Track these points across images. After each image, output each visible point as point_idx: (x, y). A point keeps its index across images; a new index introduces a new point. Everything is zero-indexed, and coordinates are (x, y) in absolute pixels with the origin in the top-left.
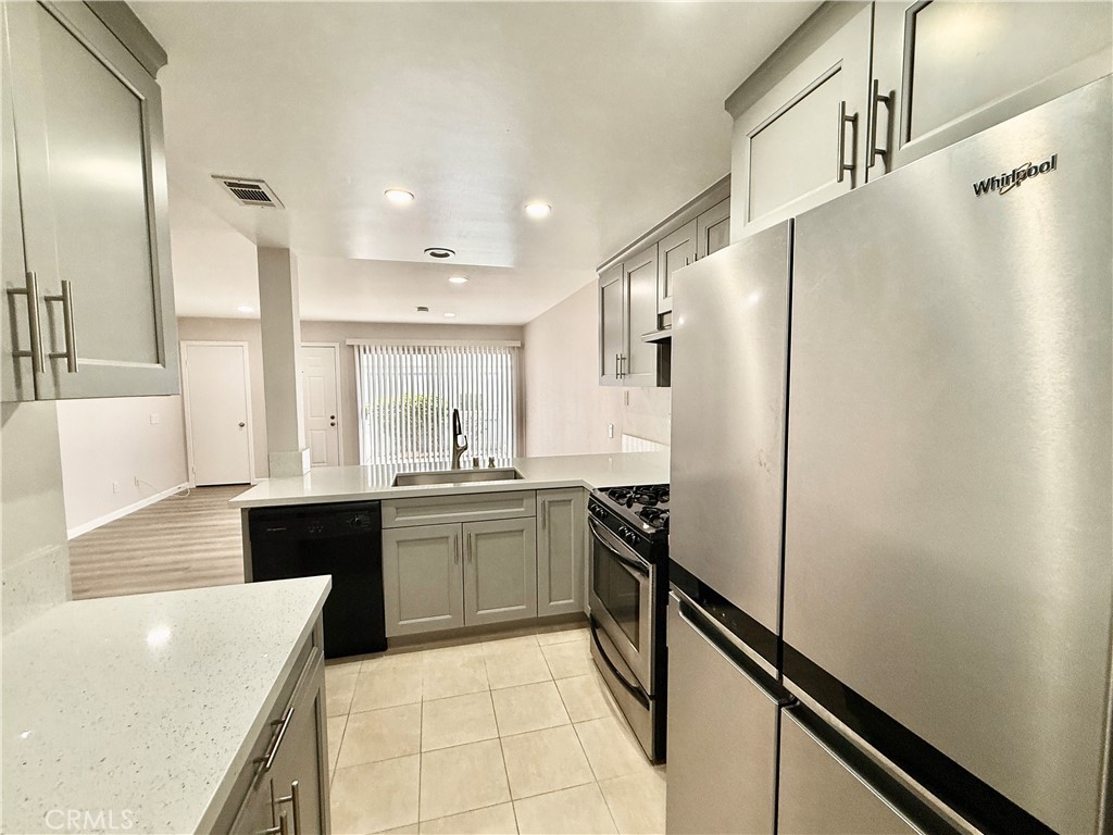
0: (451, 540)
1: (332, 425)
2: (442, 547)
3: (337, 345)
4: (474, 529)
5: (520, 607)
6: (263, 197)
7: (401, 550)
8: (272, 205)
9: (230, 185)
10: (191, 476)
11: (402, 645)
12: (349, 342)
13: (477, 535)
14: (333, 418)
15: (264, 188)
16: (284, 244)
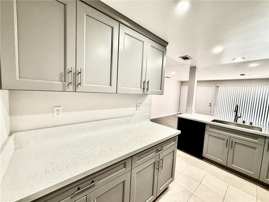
0: (226, 140)
1: (210, 106)
2: (222, 141)
3: (214, 86)
4: (235, 140)
5: (252, 173)
6: (188, 58)
7: (209, 137)
8: (190, 59)
9: (182, 58)
10: (180, 111)
11: (207, 160)
12: (218, 85)
13: (235, 142)
14: (210, 104)
15: (187, 57)
16: (195, 66)
